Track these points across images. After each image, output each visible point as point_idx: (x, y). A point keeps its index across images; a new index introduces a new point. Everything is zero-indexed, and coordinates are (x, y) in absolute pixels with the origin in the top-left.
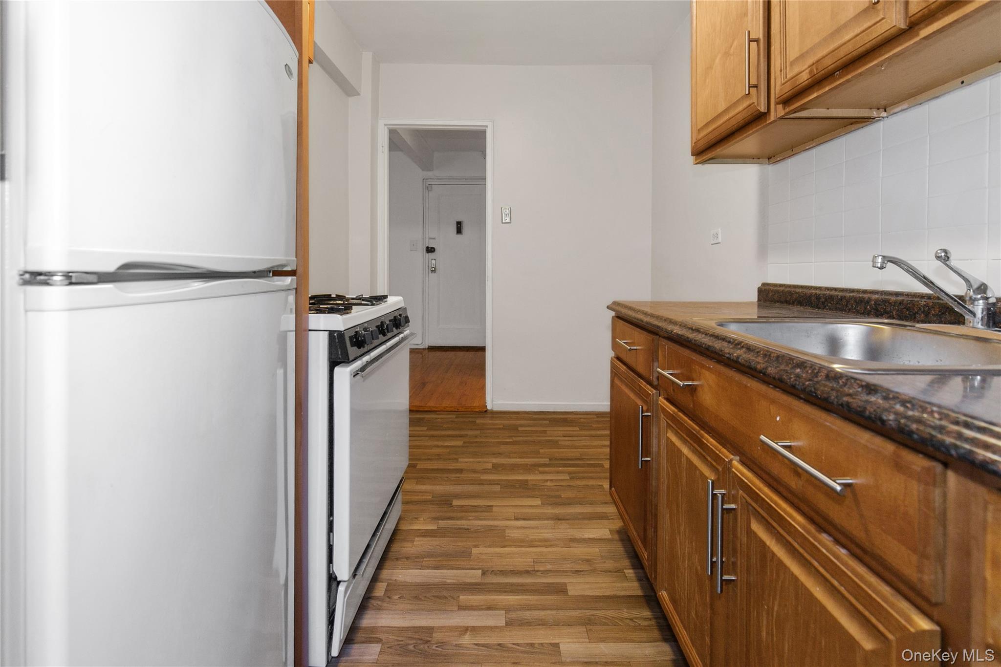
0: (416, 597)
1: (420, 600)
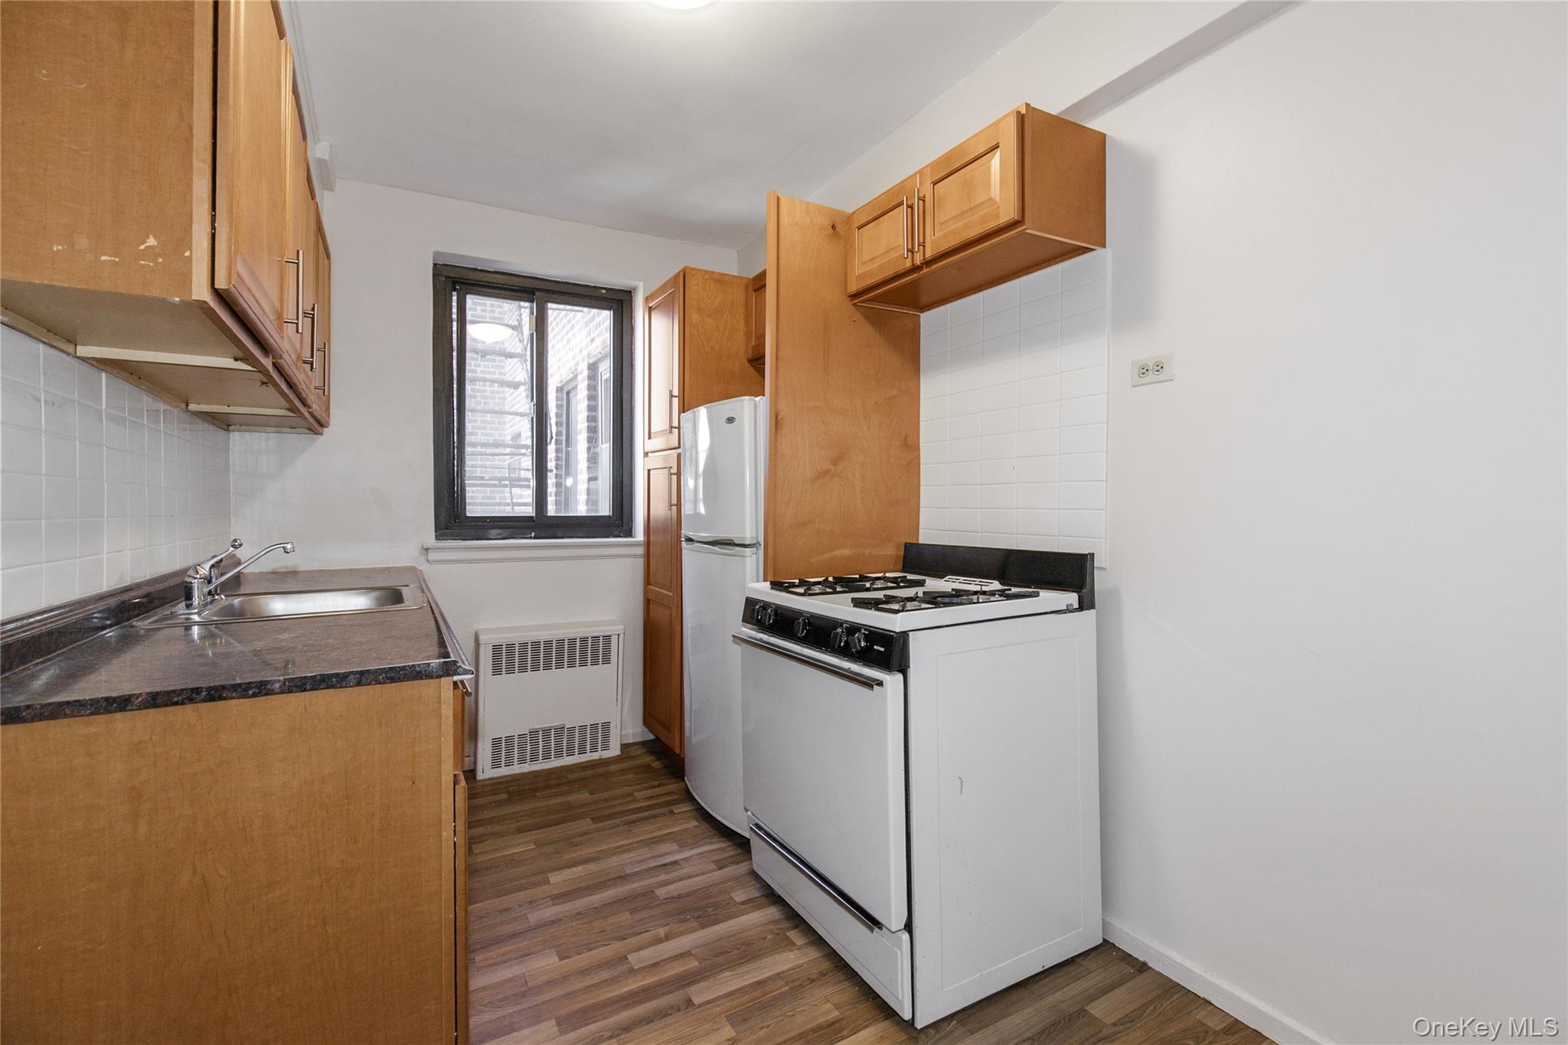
0: (749, 945)
1: (743, 944)
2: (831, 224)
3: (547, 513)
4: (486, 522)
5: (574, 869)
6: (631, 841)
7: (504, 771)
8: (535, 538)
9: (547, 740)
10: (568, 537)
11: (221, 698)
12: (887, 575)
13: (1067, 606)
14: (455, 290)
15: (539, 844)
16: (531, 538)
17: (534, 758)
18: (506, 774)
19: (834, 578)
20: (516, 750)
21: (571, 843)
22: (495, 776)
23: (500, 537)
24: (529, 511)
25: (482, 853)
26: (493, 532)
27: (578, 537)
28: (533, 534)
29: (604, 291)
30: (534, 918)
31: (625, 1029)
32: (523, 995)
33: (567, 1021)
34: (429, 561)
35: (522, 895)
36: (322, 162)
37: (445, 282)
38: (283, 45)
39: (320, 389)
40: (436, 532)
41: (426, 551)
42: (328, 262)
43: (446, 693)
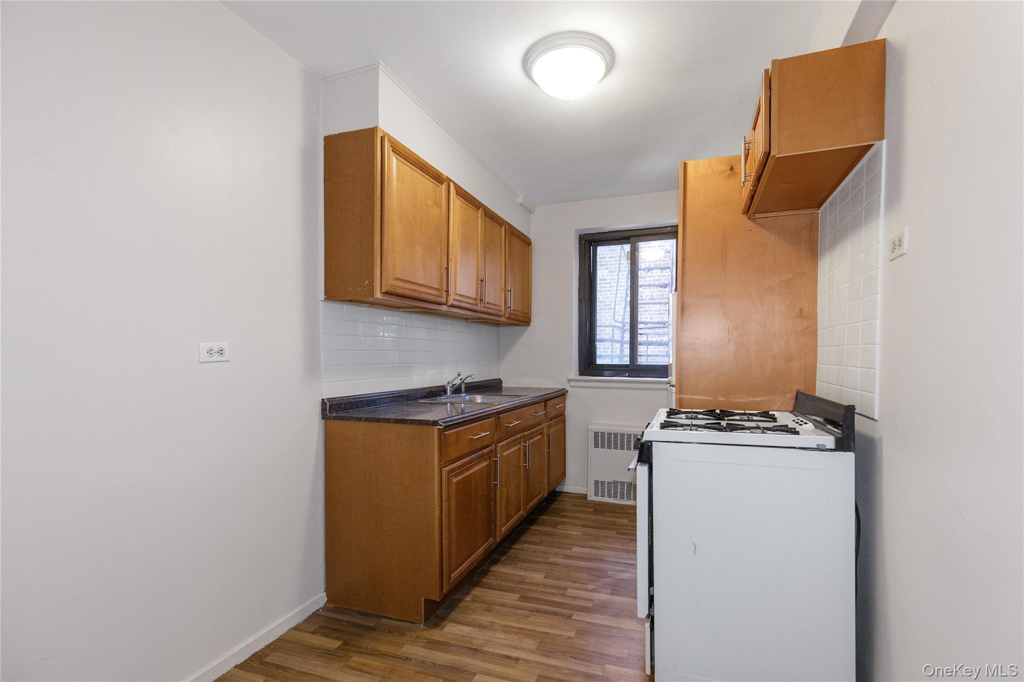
2: (730, 168)
3: (637, 363)
4: (605, 367)
5: (586, 549)
6: (624, 548)
7: (599, 499)
8: (628, 376)
9: (622, 489)
10: (647, 377)
11: (379, 422)
12: (747, 412)
13: (817, 445)
14: (591, 245)
15: (584, 534)
16: (626, 376)
17: (615, 496)
18: (600, 500)
19: (720, 411)
20: (606, 488)
21: (597, 538)
22: (596, 500)
23: (610, 375)
24: (626, 361)
25: (560, 529)
26: (607, 373)
27: (652, 377)
28: (627, 374)
29: (670, 228)
30: (551, 560)
31: (538, 611)
32: (519, 583)
33: (523, 598)
34: (571, 386)
35: (557, 550)
36: (521, 204)
37: (585, 243)
38: (444, 186)
39: (510, 308)
40: (579, 371)
41: (569, 381)
42: (530, 247)
43: (436, 433)
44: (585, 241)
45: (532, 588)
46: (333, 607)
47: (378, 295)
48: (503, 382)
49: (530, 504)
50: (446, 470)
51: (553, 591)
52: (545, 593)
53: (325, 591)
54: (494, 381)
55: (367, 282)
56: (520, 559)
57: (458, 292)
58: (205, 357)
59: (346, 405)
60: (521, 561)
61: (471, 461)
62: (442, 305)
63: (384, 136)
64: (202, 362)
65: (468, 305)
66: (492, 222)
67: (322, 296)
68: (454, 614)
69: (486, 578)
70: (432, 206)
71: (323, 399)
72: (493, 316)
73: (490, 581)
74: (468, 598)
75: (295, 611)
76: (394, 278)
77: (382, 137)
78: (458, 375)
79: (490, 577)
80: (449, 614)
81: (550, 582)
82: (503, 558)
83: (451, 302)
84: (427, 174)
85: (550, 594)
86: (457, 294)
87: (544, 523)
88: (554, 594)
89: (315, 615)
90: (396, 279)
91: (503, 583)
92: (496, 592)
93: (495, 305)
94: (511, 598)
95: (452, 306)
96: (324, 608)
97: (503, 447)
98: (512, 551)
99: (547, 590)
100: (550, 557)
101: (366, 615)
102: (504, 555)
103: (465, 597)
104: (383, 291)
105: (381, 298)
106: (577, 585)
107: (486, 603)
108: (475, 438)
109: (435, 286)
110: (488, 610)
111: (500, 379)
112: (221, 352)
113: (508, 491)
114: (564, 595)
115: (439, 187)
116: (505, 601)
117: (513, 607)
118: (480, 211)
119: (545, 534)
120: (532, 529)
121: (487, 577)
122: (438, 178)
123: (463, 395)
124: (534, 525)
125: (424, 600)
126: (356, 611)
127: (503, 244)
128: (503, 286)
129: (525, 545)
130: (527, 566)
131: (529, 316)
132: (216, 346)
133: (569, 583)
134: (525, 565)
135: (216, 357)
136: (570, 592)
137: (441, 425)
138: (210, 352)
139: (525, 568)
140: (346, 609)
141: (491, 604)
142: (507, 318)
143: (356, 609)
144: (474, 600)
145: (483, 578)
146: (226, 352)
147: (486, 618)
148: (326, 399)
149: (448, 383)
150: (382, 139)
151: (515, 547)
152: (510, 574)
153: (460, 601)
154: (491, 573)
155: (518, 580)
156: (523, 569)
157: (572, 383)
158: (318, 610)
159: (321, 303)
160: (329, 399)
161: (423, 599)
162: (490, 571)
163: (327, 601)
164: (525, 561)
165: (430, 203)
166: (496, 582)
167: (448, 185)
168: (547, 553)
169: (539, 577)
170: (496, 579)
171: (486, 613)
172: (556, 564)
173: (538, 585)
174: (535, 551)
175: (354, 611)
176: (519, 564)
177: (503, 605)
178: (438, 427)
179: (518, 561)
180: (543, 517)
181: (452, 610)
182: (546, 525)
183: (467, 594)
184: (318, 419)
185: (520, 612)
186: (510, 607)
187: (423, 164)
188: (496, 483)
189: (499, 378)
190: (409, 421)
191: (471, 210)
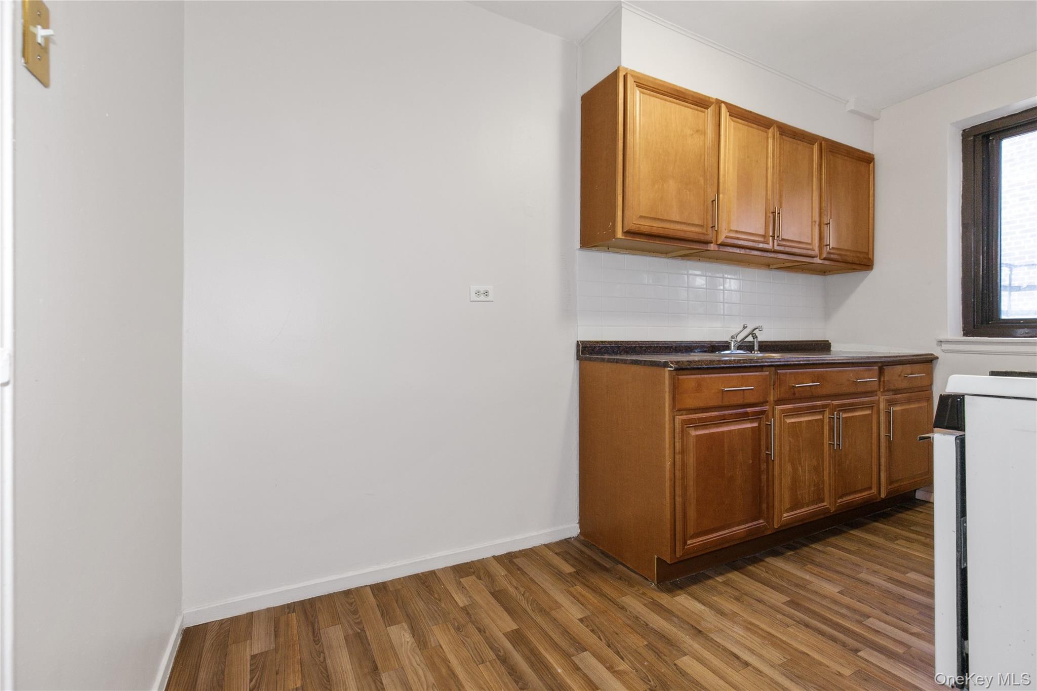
4: (1020, 323)
14: (990, 140)
30: (863, 576)
31: (807, 625)
32: (797, 585)
33: (793, 603)
34: (943, 351)
35: (877, 567)
36: (852, 112)
37: (974, 140)
38: (710, 111)
39: (829, 245)
40: (963, 330)
41: (940, 342)
42: (871, 165)
43: (667, 375)
44: (975, 136)
45: (813, 597)
46: (583, 540)
47: (619, 235)
48: (832, 344)
49: (845, 499)
50: (679, 419)
51: (844, 611)
52: (829, 609)
53: (578, 523)
54: (815, 343)
55: (611, 224)
56: (813, 560)
57: (732, 229)
58: (474, 298)
59: (601, 349)
60: (813, 562)
61: (724, 418)
62: (709, 244)
63: (627, 74)
64: (472, 301)
65: (751, 243)
66: (795, 141)
67: (577, 244)
68: (695, 588)
69: (755, 567)
70: (692, 134)
71: (578, 341)
72: (796, 257)
73: (758, 571)
74: (720, 579)
75: (548, 530)
76: (638, 216)
77: (624, 76)
78: (744, 327)
79: (761, 568)
80: (689, 586)
81: (846, 600)
82: (789, 554)
83: (721, 239)
84: (685, 101)
85: (837, 613)
86: (731, 231)
87: (875, 532)
88: (843, 616)
89: (567, 541)
90: (641, 217)
91: (774, 579)
92: (760, 585)
93: (800, 242)
94: (778, 599)
95: (723, 245)
96: (576, 539)
97: (783, 411)
98: (806, 549)
99: (836, 608)
100: (862, 572)
101: (607, 556)
102: (792, 551)
103: (717, 577)
104: (624, 231)
105: (624, 238)
106: (889, 618)
107: (739, 591)
108: (725, 389)
109: (696, 222)
110: (737, 599)
111: (828, 341)
112: (486, 293)
113: (795, 470)
114: (860, 622)
115: (704, 112)
116: (766, 597)
117: (772, 607)
118: (771, 130)
119: (870, 545)
120: (849, 533)
121: (756, 565)
122: (700, 102)
123: (756, 353)
124: (856, 530)
125: (657, 559)
126: (601, 550)
127: (815, 166)
128: (817, 218)
129: (829, 548)
130: (817, 571)
131: (870, 256)
132: (482, 289)
133: (877, 612)
134: (817, 570)
135: (482, 298)
136: (871, 622)
137: (671, 367)
138: (478, 293)
139: (815, 572)
140: (594, 545)
141: (746, 595)
142: (825, 259)
143: (600, 548)
144: (725, 583)
145: (750, 565)
146: (490, 294)
147: (729, 606)
148: (580, 341)
149: (732, 337)
150: (625, 77)
151: (813, 546)
152: (789, 572)
153: (709, 578)
154: (763, 563)
155: (797, 582)
156: (811, 573)
157: (945, 347)
158: (570, 538)
159: (578, 252)
160: (583, 341)
161: (656, 557)
162: (764, 561)
163: (580, 533)
164: (819, 565)
165: (689, 132)
166: (765, 574)
167: (718, 109)
168: (859, 566)
169: (831, 589)
170: (767, 572)
171: (734, 601)
172: (868, 583)
173: (825, 597)
174: (841, 559)
175: (598, 549)
176: (809, 566)
177: (760, 601)
178: (669, 369)
179: (809, 562)
180: (876, 524)
181: (695, 583)
182: (877, 535)
183: (721, 574)
184: (573, 359)
185: (779, 616)
186: (769, 606)
187: (678, 91)
188: (770, 453)
189: (827, 339)
190: (643, 362)
191: (755, 132)
